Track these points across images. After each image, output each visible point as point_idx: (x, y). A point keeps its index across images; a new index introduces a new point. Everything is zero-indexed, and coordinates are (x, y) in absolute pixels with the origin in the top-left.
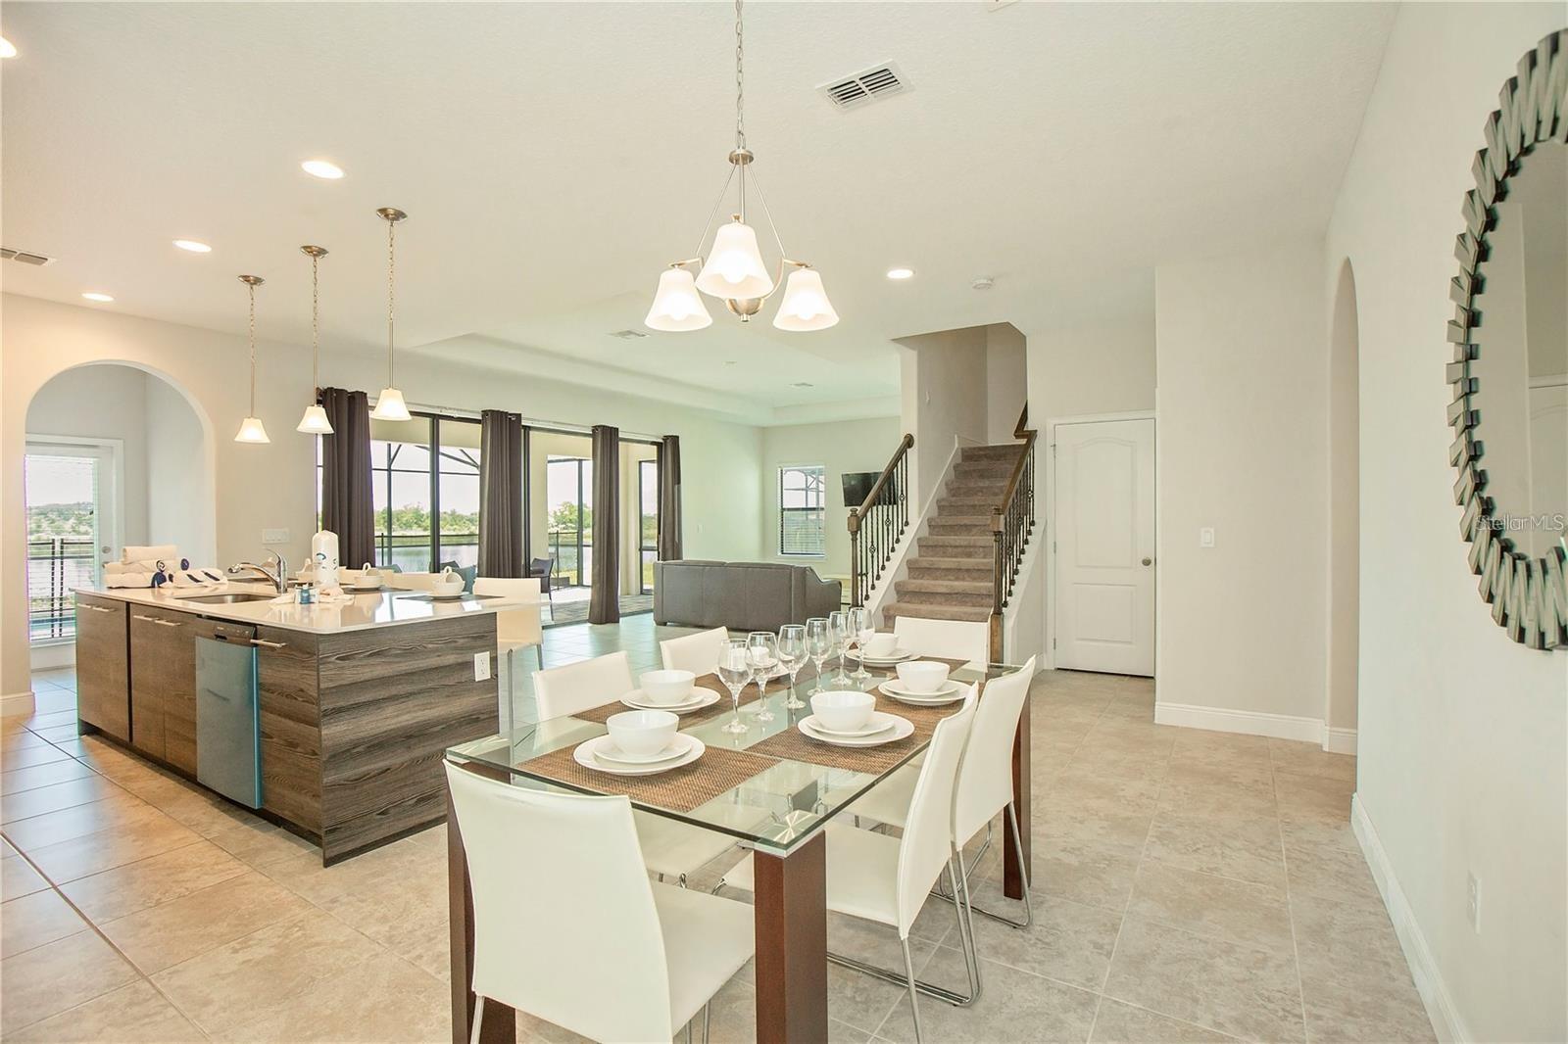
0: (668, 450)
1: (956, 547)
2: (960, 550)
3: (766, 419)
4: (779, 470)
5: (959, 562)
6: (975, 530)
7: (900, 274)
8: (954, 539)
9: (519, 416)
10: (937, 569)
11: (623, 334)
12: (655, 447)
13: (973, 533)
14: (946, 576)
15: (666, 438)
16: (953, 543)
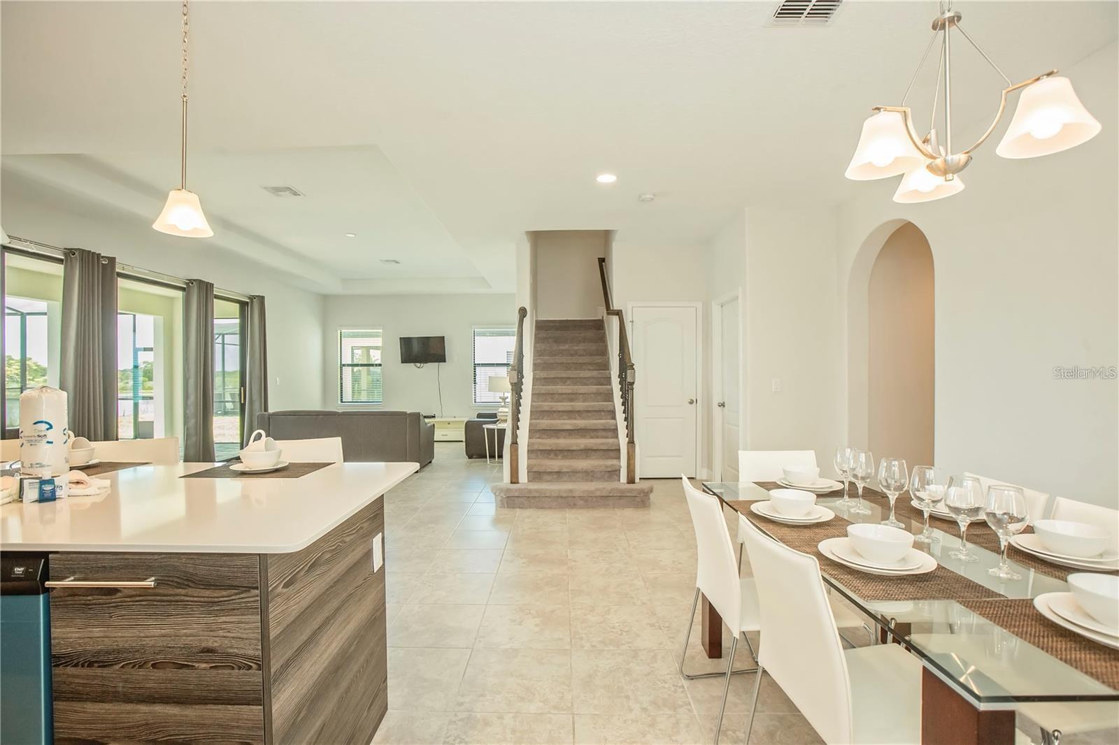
0: (251, 308)
1: (562, 394)
2: (564, 396)
3: (332, 286)
4: (339, 332)
5: (572, 405)
6: (568, 382)
7: (607, 178)
8: (562, 389)
9: (112, 260)
10: (555, 411)
11: (277, 190)
12: (238, 305)
13: (566, 384)
14: (561, 416)
15: (252, 298)
16: (560, 391)
